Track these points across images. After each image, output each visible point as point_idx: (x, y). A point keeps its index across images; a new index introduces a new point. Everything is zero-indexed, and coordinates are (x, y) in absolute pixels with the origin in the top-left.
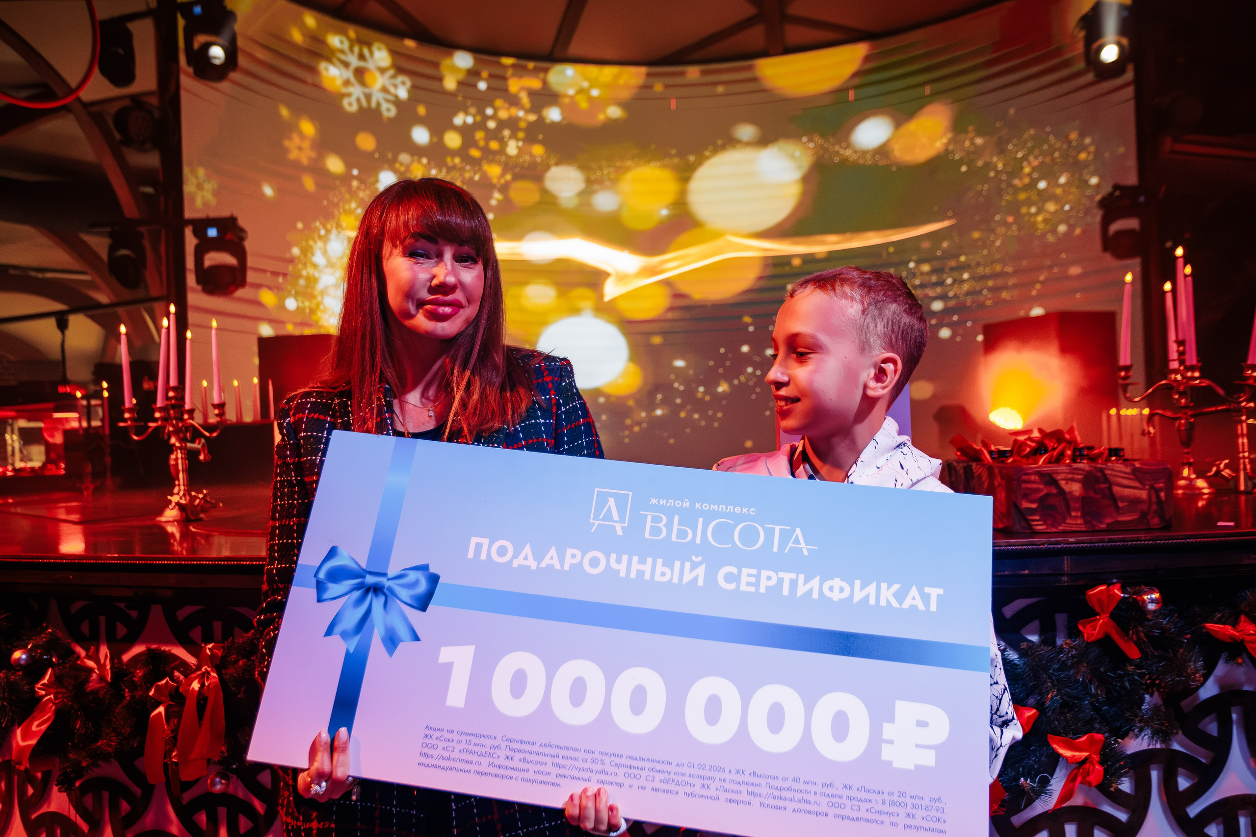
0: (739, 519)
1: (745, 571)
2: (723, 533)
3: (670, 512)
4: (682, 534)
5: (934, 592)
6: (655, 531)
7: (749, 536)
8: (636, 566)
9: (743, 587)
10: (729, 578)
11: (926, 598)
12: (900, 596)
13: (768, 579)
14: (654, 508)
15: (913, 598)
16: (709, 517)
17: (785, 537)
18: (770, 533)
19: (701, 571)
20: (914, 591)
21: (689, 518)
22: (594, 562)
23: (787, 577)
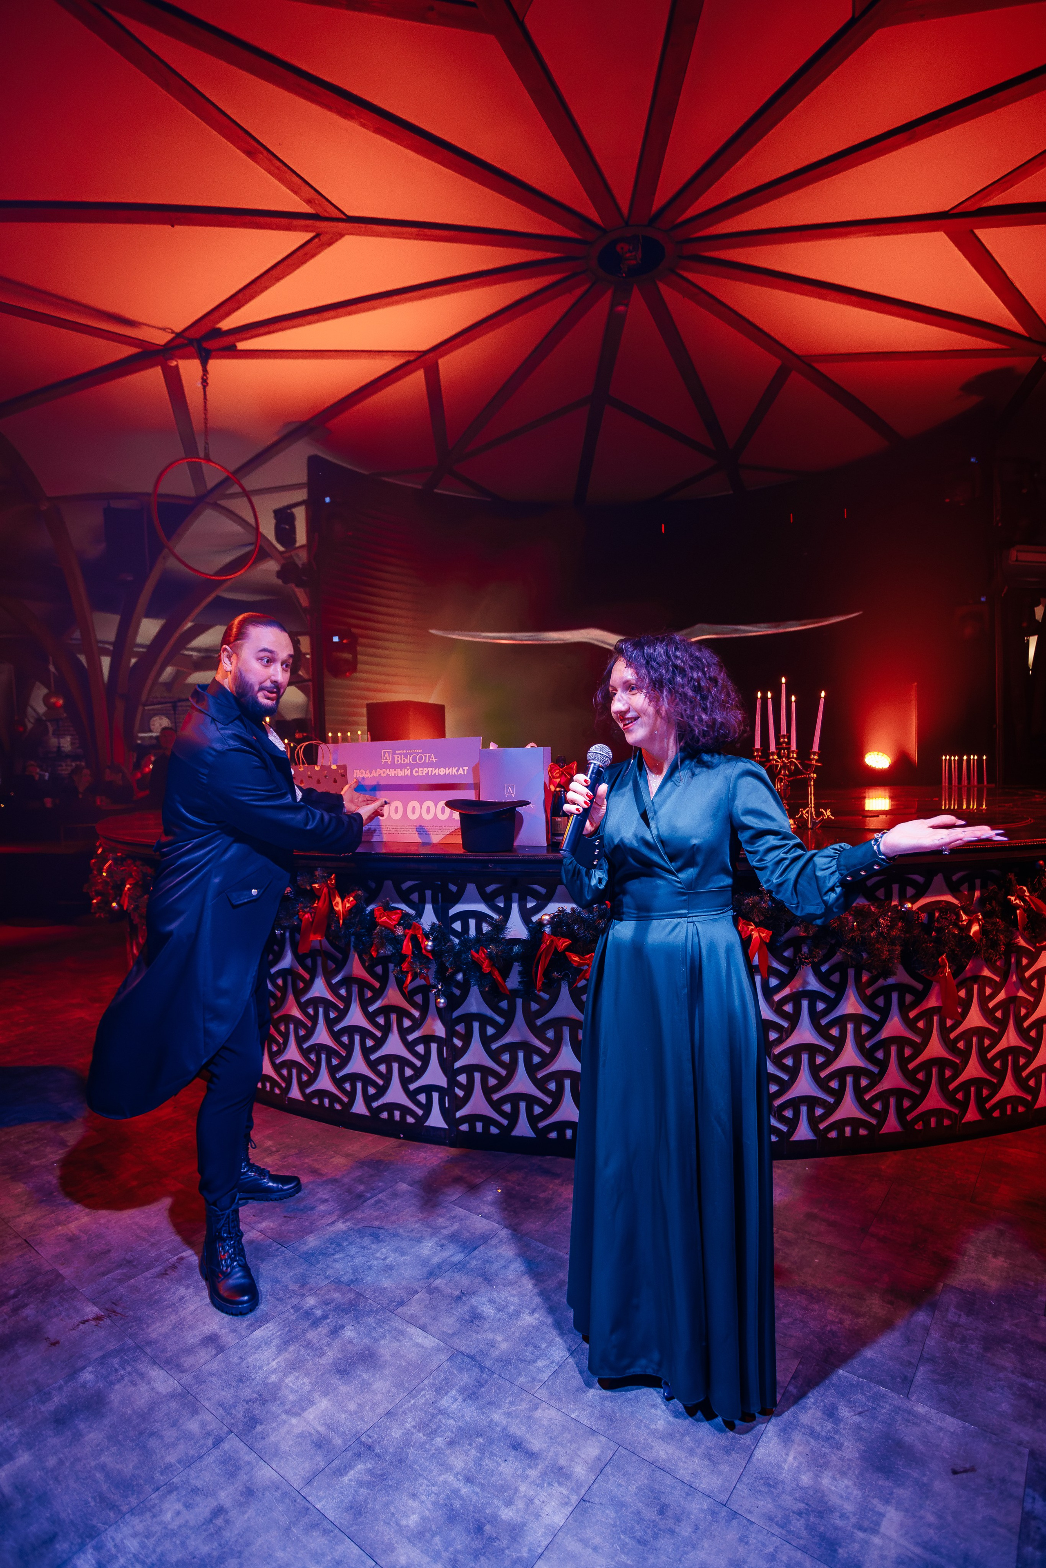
0: (418, 753)
1: (420, 769)
2: (414, 759)
3: (401, 754)
4: (404, 761)
5: (466, 768)
6: (398, 761)
7: (421, 758)
8: (394, 772)
9: (420, 774)
10: (417, 772)
11: (464, 770)
12: (457, 771)
13: (425, 770)
14: (398, 754)
15: (461, 771)
16: (411, 754)
17: (430, 757)
18: (426, 756)
19: (409, 770)
20: (461, 769)
21: (406, 756)
22: (384, 773)
23: (430, 769)
